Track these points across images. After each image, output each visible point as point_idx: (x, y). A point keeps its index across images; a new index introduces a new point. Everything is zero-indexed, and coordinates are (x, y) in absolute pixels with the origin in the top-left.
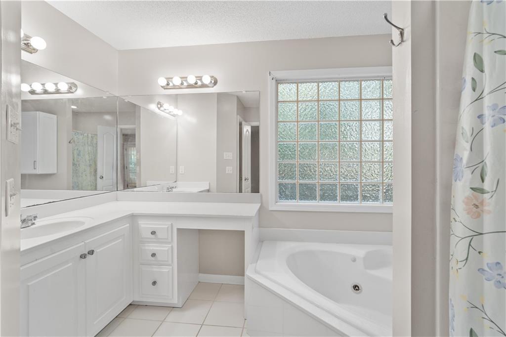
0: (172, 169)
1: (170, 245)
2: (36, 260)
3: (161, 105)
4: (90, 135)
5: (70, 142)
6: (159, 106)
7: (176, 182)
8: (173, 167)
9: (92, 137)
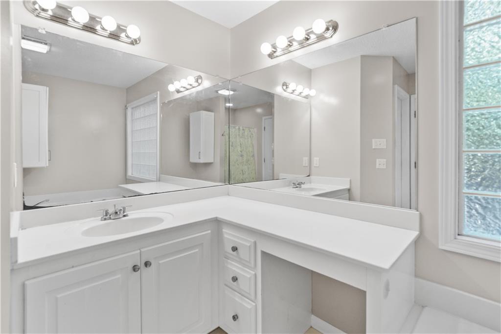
0: (306, 160)
1: (254, 273)
2: (73, 267)
3: (287, 85)
4: (241, 128)
5: (223, 135)
6: (285, 87)
7: (309, 176)
8: (307, 158)
9: (243, 130)
